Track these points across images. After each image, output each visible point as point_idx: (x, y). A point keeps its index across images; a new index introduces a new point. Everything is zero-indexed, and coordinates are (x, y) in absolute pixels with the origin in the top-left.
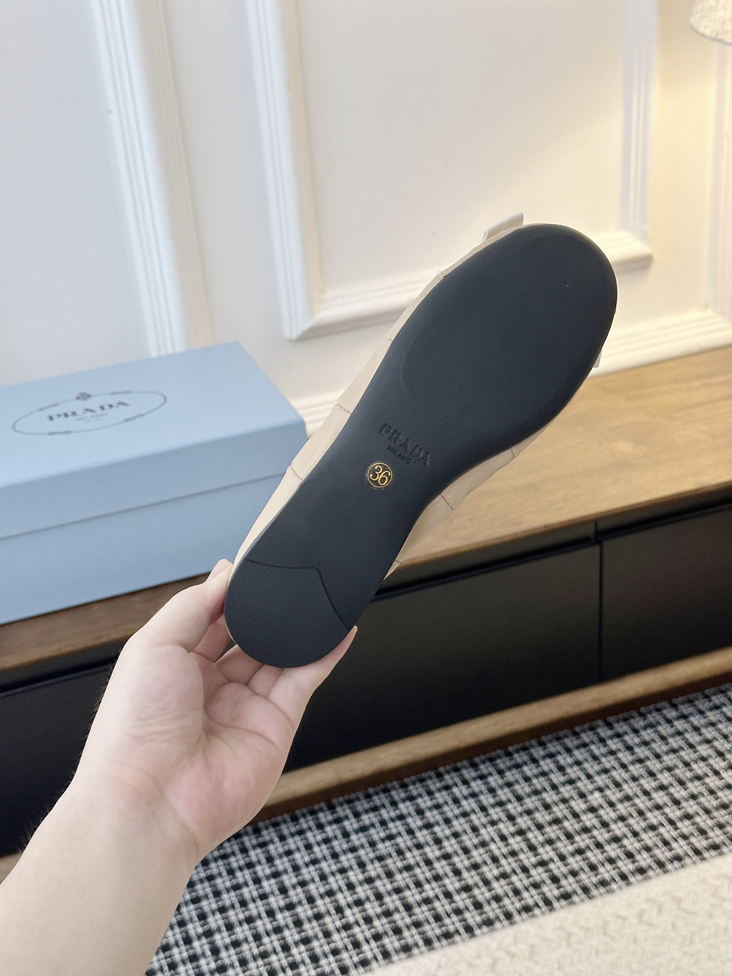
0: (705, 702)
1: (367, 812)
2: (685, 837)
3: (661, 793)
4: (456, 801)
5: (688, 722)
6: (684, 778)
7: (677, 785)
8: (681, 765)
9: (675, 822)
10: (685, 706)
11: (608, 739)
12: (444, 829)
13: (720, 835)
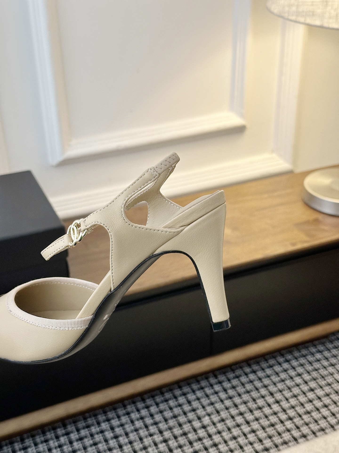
0: (265, 364)
1: (84, 428)
2: (251, 444)
3: (241, 417)
4: (132, 422)
5: (256, 374)
6: (252, 409)
7: (248, 412)
8: (251, 400)
10: (255, 365)
11: (214, 384)
12: (124, 439)
13: (269, 442)
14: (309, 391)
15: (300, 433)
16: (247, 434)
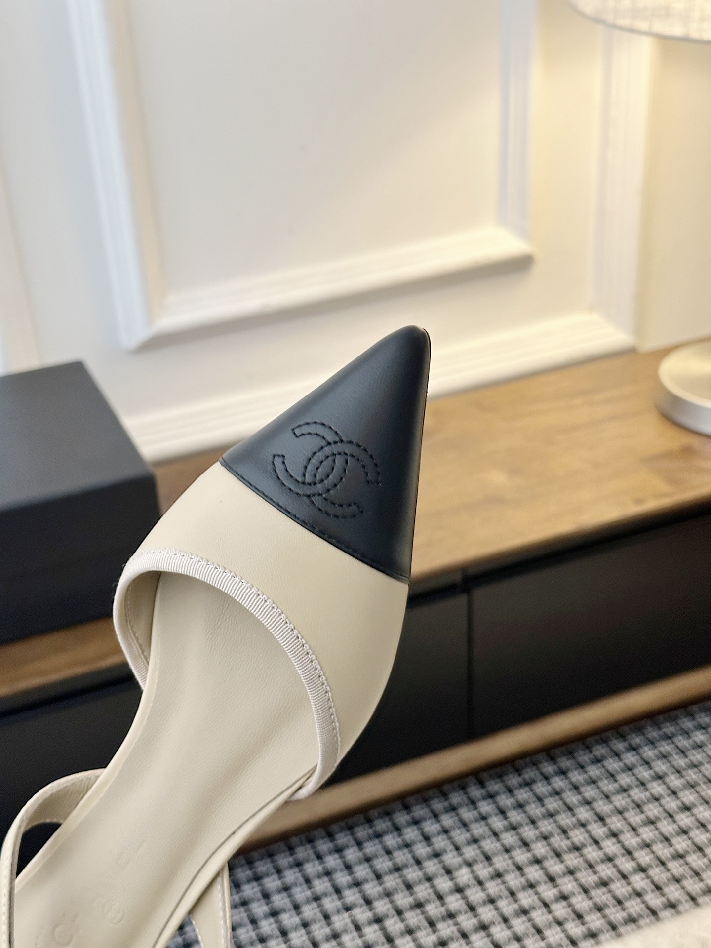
0: (585, 754)
2: (560, 923)
3: (537, 867)
4: (308, 881)
5: (567, 778)
6: (559, 850)
7: (552, 857)
8: (557, 831)
9: (548, 905)
10: (564, 759)
11: (479, 800)
12: (292, 917)
13: (598, 919)
14: (681, 811)
15: (664, 899)
16: (551, 903)
